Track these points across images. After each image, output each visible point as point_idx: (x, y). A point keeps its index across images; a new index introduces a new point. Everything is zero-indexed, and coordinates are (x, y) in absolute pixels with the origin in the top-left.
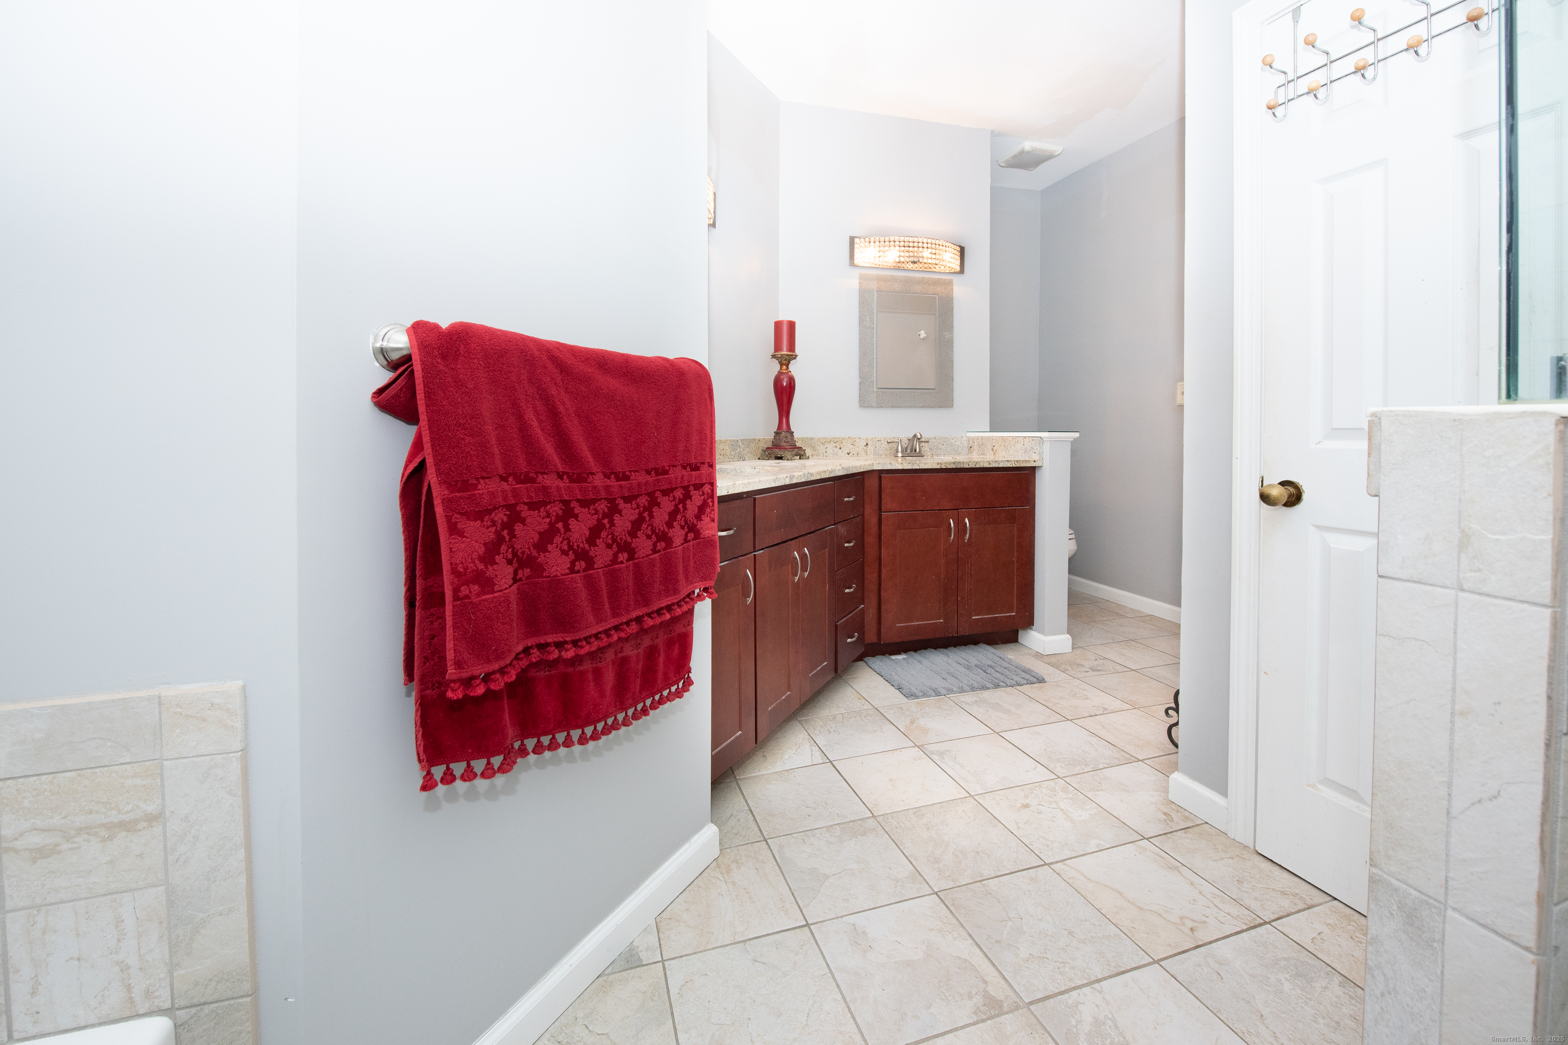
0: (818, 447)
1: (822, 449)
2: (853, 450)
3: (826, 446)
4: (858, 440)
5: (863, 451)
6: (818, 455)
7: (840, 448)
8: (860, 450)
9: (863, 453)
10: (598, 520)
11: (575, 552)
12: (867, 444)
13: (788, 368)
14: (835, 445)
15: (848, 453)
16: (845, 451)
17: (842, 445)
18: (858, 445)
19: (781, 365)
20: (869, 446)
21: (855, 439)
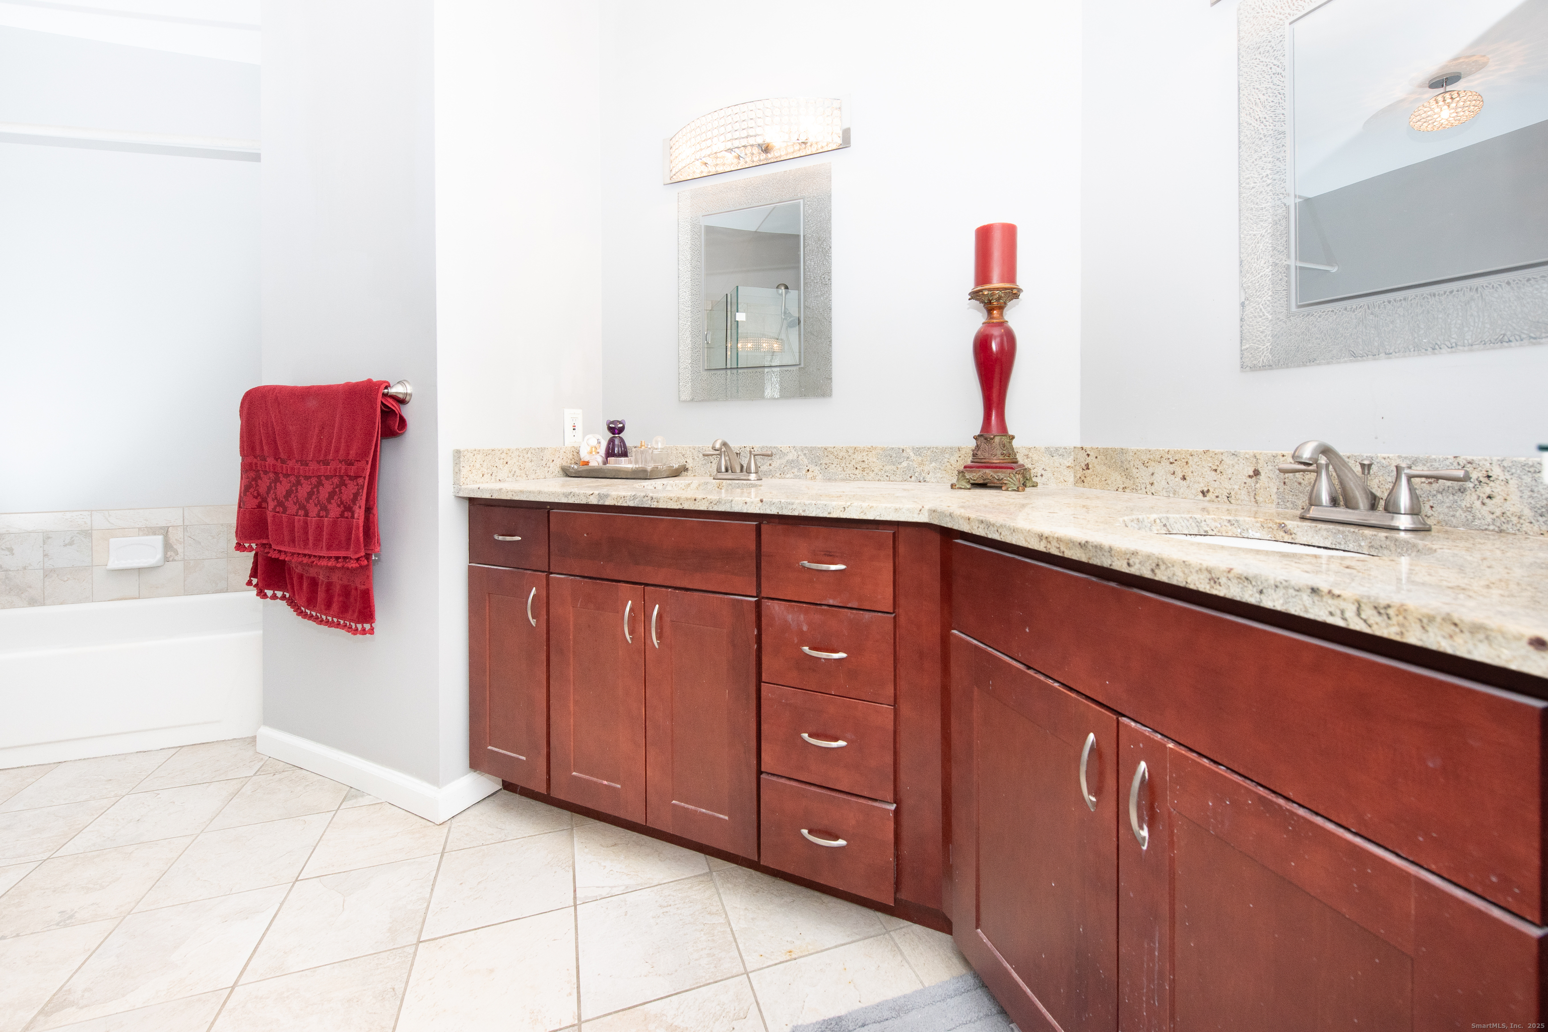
0: (1135, 470)
1: (1143, 475)
2: (1216, 484)
3: (1151, 470)
4: (1228, 461)
5: (1244, 492)
6: (1135, 490)
7: (1184, 478)
8: (1236, 487)
9: (1243, 494)
10: (333, 488)
11: (321, 506)
12: (1257, 473)
13: (1001, 314)
14: (1171, 468)
15: (1203, 492)
16: (1196, 486)
17: (1187, 471)
18: (1230, 471)
19: (990, 311)
20: (1263, 476)
21: (1220, 457)
